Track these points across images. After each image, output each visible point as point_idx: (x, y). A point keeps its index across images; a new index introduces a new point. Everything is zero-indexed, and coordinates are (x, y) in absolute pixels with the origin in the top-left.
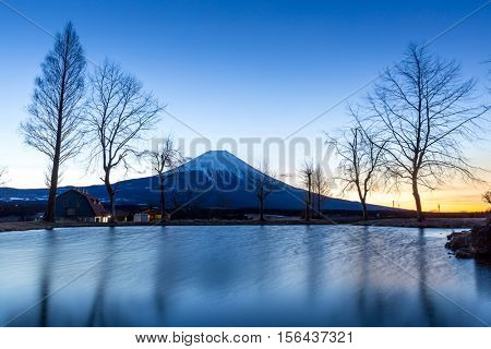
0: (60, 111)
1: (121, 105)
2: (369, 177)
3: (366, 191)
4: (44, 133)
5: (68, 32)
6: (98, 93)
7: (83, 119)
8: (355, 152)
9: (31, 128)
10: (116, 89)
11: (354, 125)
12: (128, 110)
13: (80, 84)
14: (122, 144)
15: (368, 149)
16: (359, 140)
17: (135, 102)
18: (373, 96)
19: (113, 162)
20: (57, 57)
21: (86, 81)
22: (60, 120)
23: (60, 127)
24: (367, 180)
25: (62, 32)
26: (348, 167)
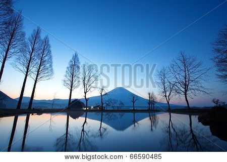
0: (73, 76)
3: (169, 99)
4: (68, 82)
6: (83, 70)
9: (65, 81)
12: (92, 75)
14: (90, 85)
19: (87, 91)
20: (73, 60)
24: (169, 96)
26: (162, 91)
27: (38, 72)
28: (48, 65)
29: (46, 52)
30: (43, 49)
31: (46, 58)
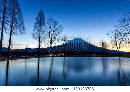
0: (40, 30)
1: (54, 28)
2: (120, 44)
3: (119, 48)
4: (37, 36)
6: (48, 25)
7: (45, 32)
8: (116, 37)
9: (34, 34)
10: (52, 24)
11: (115, 29)
12: (55, 29)
13: (44, 24)
15: (120, 36)
16: (117, 33)
17: (57, 27)
18: (121, 21)
19: (52, 42)
20: (39, 17)
21: (46, 22)
22: (40, 32)
23: (40, 34)
24: (119, 45)
25: (40, 11)
26: (114, 41)
27: (12, 28)
28: (19, 22)
29: (16, 11)
30: (13, 8)
31: (17, 16)
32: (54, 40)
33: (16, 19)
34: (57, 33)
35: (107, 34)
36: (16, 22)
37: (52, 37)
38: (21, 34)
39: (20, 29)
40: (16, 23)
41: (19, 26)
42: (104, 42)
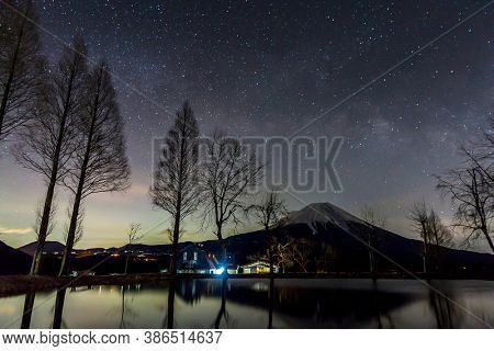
5: (185, 110)
9: (157, 191)
11: (471, 165)
14: (231, 201)
19: (224, 217)
20: (177, 129)
25: (181, 109)
32: (231, 212)
33: (100, 138)
34: (241, 185)
35: (439, 186)
36: (99, 147)
37: (222, 199)
38: (114, 189)
39: (112, 174)
40: (100, 154)
41: (109, 160)
42: (428, 215)
